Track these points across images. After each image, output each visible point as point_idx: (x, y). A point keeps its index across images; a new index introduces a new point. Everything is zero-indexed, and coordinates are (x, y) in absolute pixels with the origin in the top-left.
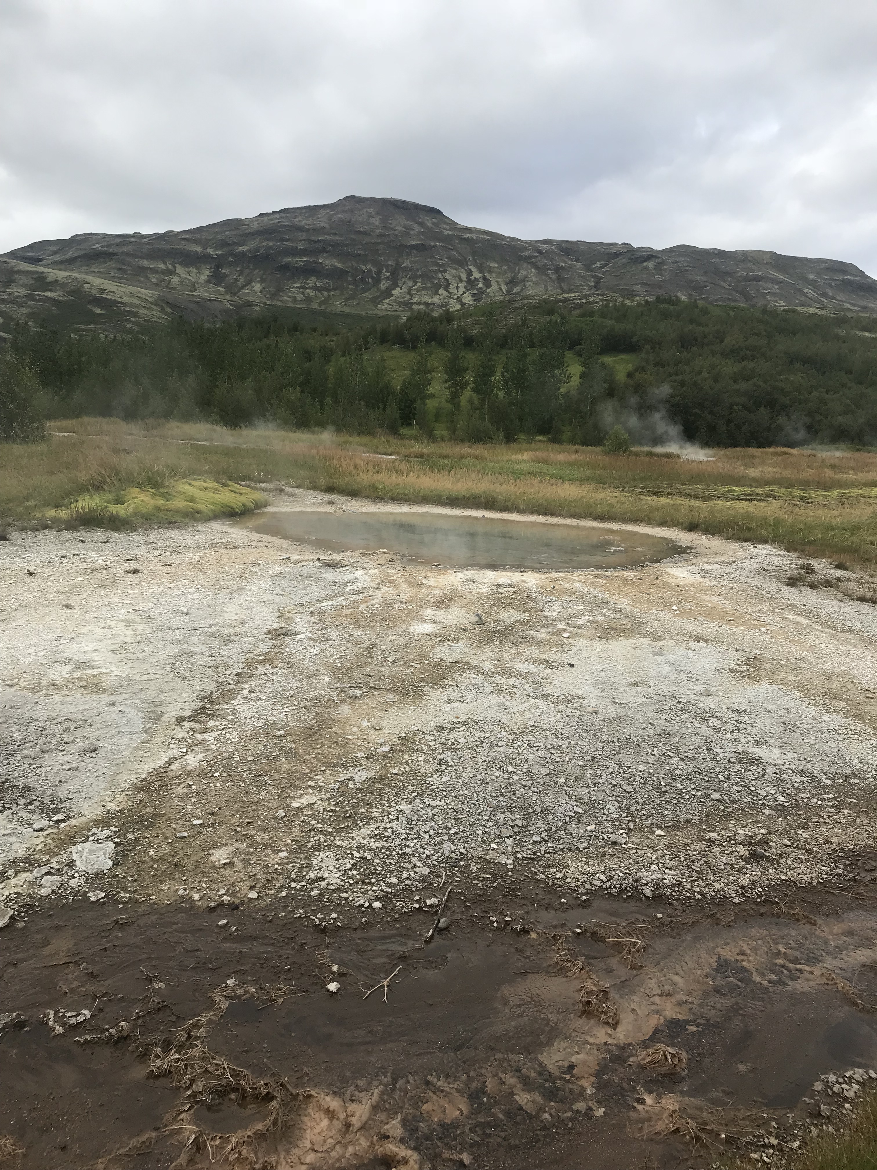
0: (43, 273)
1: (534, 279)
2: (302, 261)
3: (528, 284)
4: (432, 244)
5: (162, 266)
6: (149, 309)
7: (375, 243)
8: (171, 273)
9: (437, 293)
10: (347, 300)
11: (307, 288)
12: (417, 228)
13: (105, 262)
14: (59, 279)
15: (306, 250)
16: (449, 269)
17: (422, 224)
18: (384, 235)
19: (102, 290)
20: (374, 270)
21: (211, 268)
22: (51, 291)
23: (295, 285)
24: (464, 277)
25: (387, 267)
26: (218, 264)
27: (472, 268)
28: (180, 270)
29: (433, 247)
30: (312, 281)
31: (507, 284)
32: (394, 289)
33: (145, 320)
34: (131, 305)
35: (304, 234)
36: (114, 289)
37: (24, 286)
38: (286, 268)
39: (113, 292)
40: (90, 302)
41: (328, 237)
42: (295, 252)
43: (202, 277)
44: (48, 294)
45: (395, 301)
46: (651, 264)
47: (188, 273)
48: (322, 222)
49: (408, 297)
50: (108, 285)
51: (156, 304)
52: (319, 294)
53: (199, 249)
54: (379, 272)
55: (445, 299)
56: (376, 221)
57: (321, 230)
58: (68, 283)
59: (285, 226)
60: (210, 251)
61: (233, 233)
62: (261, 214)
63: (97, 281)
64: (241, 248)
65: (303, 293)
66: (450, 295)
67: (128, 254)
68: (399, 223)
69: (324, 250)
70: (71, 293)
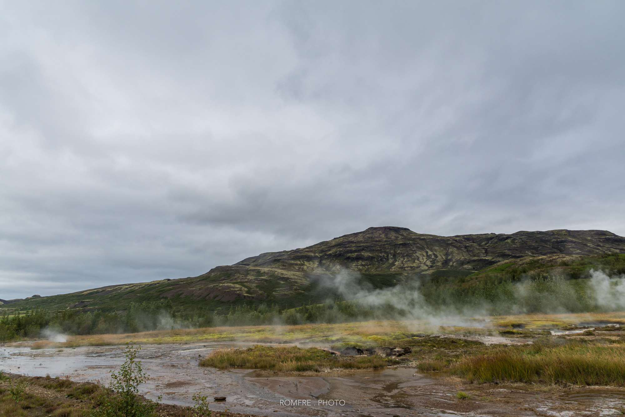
0: (259, 269)
1: (456, 252)
2: (355, 255)
3: (454, 254)
4: (408, 242)
5: (299, 262)
6: (301, 280)
7: (384, 245)
8: (303, 265)
9: (414, 262)
10: (376, 269)
11: (358, 266)
12: (400, 237)
13: (277, 263)
14: (265, 271)
15: (356, 250)
16: (417, 252)
17: (402, 235)
18: (387, 241)
19: (282, 274)
20: (385, 255)
21: (318, 262)
22: (263, 276)
23: (353, 265)
24: (425, 254)
25: (391, 253)
26: (321, 259)
27: (427, 250)
28: (306, 263)
29: (409, 243)
30: (360, 262)
31: (444, 255)
32: (395, 262)
33: (301, 284)
34: (294, 279)
35: (354, 244)
36: (287, 273)
37: (253, 275)
38: (349, 258)
39: (287, 274)
40: (278, 279)
41: (364, 244)
42: (351, 252)
43: (315, 265)
44: (262, 277)
45: (397, 267)
46: (509, 241)
47: (310, 264)
48: (360, 238)
49: (402, 265)
50: (284, 272)
51: (304, 278)
52: (364, 268)
53: (313, 254)
54: (388, 256)
55: (418, 264)
56: (383, 236)
57: (361, 242)
58: (269, 272)
59: (345, 242)
60: (317, 254)
61: (325, 247)
62: (335, 238)
63: (280, 271)
64: (329, 252)
65: (357, 268)
66: (421, 263)
67: (285, 259)
68: (393, 235)
69: (363, 250)
70: (271, 276)
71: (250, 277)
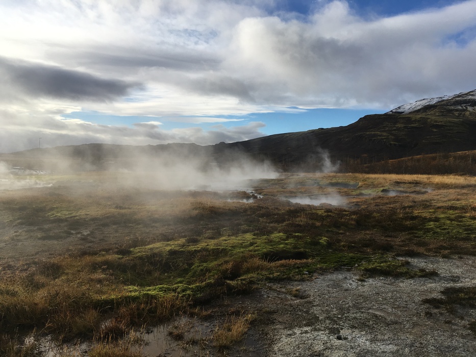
71: (399, 125)
